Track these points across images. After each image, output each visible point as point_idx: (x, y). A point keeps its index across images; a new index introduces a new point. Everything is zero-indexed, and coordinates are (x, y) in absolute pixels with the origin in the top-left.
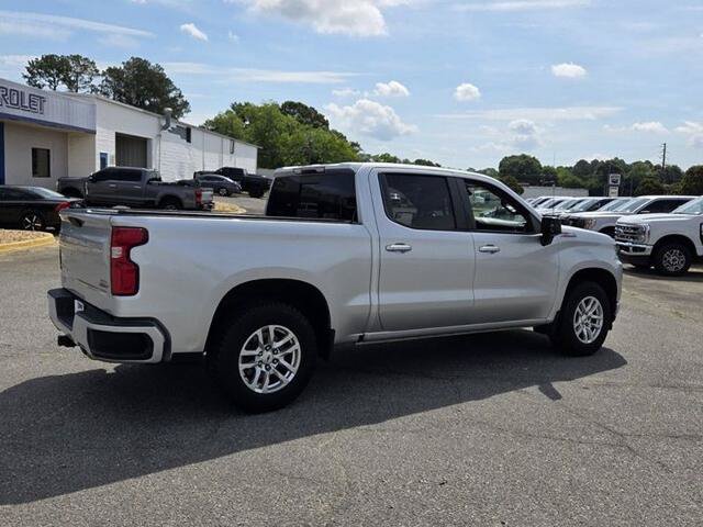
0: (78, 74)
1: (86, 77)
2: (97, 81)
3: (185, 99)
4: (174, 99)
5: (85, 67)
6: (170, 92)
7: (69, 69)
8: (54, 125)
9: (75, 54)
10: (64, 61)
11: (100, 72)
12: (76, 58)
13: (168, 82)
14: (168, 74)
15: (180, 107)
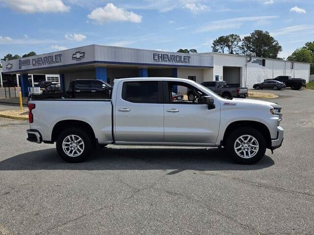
0: (232, 42)
1: (235, 43)
2: (240, 44)
3: (279, 45)
4: (275, 46)
5: (235, 39)
6: (273, 42)
7: (229, 41)
8: (194, 66)
9: (231, 34)
10: (227, 38)
11: (242, 40)
12: (232, 36)
13: (272, 38)
14: (271, 35)
15: (277, 49)
